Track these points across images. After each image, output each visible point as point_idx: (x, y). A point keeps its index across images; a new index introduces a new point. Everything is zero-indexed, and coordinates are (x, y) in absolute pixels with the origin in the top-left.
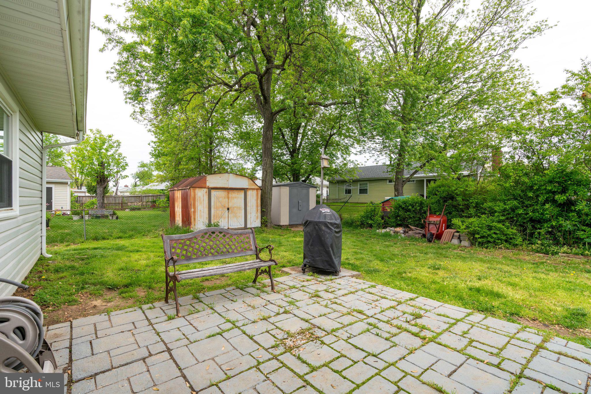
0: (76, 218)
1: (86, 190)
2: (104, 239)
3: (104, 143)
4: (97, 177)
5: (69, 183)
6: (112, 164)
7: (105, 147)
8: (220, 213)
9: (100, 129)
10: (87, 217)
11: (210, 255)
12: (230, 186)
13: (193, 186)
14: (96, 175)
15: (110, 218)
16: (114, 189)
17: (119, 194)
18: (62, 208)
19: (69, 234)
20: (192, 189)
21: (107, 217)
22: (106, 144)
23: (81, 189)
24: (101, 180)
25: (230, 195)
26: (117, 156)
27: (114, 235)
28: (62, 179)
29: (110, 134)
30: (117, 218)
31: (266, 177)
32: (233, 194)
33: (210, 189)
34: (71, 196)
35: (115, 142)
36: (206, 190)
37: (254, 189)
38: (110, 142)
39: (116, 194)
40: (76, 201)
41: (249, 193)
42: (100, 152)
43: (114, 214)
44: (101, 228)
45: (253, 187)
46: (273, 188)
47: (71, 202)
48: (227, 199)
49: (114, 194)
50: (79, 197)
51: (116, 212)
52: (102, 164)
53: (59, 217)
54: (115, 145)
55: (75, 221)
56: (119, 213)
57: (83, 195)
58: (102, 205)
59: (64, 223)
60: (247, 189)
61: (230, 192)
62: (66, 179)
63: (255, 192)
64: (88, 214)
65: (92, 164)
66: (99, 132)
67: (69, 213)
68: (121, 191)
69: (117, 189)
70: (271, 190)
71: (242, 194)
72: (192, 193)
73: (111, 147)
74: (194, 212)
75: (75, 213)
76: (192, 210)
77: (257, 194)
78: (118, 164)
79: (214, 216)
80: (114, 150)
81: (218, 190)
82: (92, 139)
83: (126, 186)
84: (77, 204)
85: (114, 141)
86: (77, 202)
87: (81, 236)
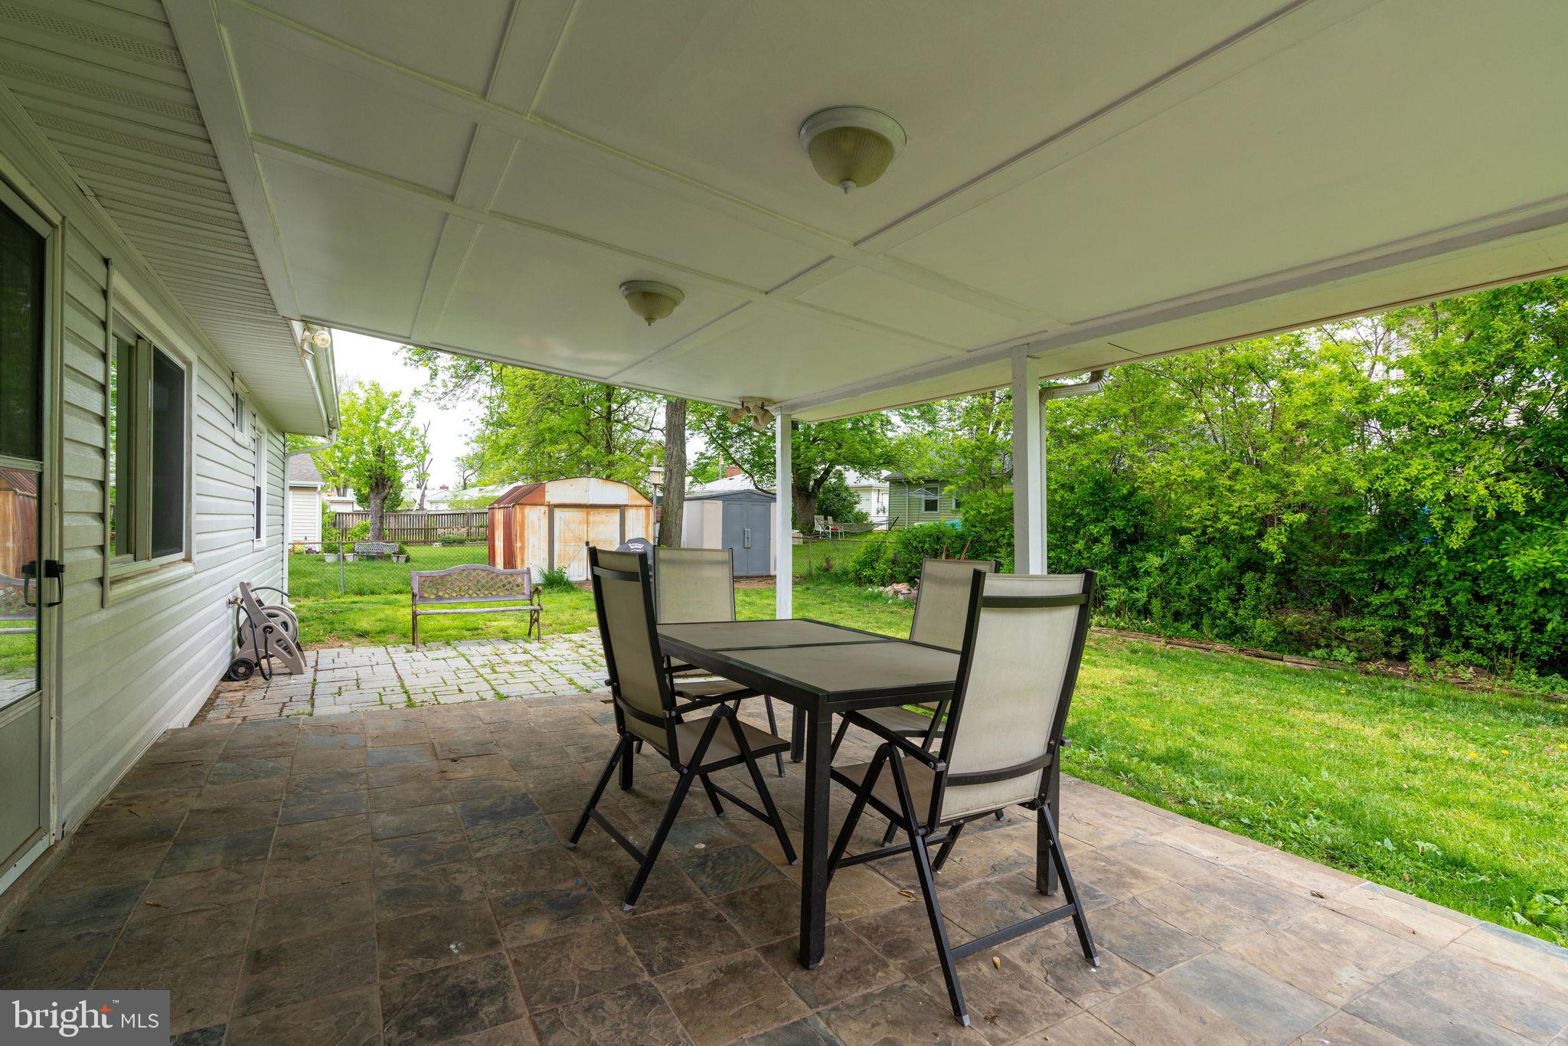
0: (330, 558)
1: (354, 498)
2: (373, 593)
3: (384, 409)
4: (371, 478)
5: (319, 489)
6: (399, 450)
7: (385, 417)
8: (571, 552)
9: (377, 380)
10: (350, 557)
11: (467, 596)
12: (591, 502)
13: (520, 502)
14: (367, 474)
15: (394, 559)
16: (417, 495)
17: (427, 506)
18: (306, 538)
19: (319, 585)
20: (518, 507)
21: (388, 557)
22: (388, 412)
23: (344, 495)
24: (377, 485)
25: (591, 518)
26: (408, 435)
27: (391, 588)
28: (306, 479)
29: (396, 389)
30: (408, 560)
31: (670, 481)
32: (596, 517)
33: (552, 508)
34: (324, 513)
35: (405, 406)
36: (546, 509)
37: (641, 506)
38: (396, 406)
39: (422, 505)
40: (334, 522)
41: (630, 514)
42: (376, 427)
43: (401, 552)
44: (371, 575)
45: (639, 503)
46: (686, 504)
47: (324, 526)
48: (585, 526)
49: (417, 506)
50: (339, 514)
51: (406, 548)
52: (379, 452)
53: (300, 556)
54: (405, 411)
55: (329, 564)
56: (411, 550)
57: (348, 509)
58: (380, 534)
59: (309, 568)
60: (627, 506)
61: (592, 512)
62: (314, 480)
63: (642, 512)
64: (353, 551)
65: (361, 451)
66: (376, 387)
67: (318, 548)
68: (433, 499)
69: (423, 495)
70: (681, 507)
71: (616, 516)
72: (519, 515)
73: (397, 415)
74: (522, 548)
75: (330, 549)
76: (519, 545)
77: (647, 516)
78: (409, 450)
79: (560, 556)
80: (402, 421)
81: (567, 509)
82: (361, 402)
83: (444, 488)
84: (335, 531)
85: (403, 404)
86: (334, 525)
87: (336, 588)
